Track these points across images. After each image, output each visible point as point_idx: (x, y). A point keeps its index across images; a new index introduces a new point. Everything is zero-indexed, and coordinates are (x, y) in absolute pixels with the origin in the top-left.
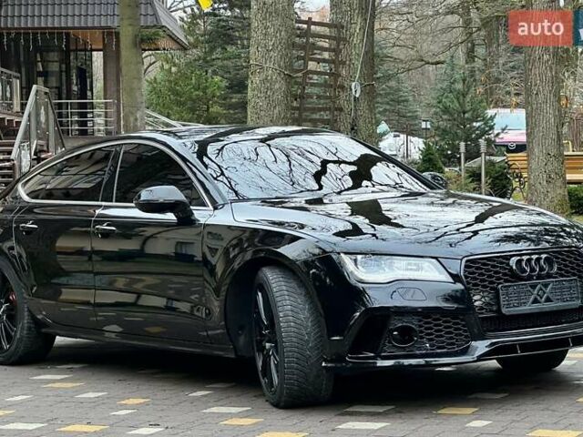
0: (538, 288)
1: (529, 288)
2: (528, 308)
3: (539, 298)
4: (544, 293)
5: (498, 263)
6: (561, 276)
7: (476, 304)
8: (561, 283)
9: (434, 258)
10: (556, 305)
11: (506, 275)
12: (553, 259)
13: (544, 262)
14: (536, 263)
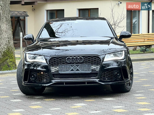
1: (71, 66)
2: (69, 72)
4: (76, 68)
5: (62, 58)
6: (86, 63)
7: (52, 70)
8: (84, 65)
9: (44, 56)
10: (80, 72)
11: (64, 62)
12: (83, 58)
13: (78, 59)
14: (75, 59)
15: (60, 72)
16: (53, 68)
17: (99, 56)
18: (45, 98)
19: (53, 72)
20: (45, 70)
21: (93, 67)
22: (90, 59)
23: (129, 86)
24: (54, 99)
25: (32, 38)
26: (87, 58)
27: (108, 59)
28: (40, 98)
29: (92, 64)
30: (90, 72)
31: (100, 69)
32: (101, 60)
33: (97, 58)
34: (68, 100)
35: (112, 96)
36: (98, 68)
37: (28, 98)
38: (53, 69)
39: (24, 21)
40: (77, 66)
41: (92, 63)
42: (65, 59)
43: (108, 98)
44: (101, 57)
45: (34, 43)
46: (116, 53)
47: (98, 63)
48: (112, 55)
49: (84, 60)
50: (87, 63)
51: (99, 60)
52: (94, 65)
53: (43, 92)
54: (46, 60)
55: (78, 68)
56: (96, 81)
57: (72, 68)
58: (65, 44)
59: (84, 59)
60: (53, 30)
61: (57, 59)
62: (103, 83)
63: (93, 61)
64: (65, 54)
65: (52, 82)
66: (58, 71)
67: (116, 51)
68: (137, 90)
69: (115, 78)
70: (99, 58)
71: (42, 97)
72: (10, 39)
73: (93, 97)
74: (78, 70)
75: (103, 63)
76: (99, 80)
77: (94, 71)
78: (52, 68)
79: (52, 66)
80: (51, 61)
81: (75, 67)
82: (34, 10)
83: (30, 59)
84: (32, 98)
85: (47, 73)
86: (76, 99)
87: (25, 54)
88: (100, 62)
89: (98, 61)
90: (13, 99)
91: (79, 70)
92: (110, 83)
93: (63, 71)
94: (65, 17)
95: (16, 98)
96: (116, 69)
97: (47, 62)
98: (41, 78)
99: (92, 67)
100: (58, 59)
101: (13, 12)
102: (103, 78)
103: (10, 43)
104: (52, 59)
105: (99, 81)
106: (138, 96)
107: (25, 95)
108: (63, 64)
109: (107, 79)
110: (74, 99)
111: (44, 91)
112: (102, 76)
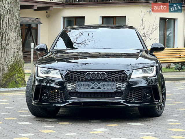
0: (95, 83)
1: (91, 83)
2: (89, 90)
3: (94, 87)
4: (98, 86)
5: (81, 74)
6: (109, 80)
7: (68, 87)
8: (107, 83)
9: (59, 70)
10: (102, 90)
11: (83, 78)
12: (105, 73)
13: (100, 75)
14: (96, 75)
15: (78, 90)
16: (70, 85)
17: (125, 71)
18: (58, 121)
19: (70, 90)
20: (60, 87)
21: (118, 85)
22: (114, 75)
23: (160, 109)
24: (69, 122)
25: (45, 49)
26: (111, 73)
27: (136, 75)
28: (53, 121)
29: (116, 82)
30: (114, 90)
31: (126, 87)
32: (127, 77)
33: (123, 74)
34: (86, 125)
35: (140, 120)
36: (124, 87)
37: (39, 120)
38: (70, 87)
39: (36, 30)
40: (99, 84)
41: (117, 80)
42: (85, 74)
43: (134, 122)
44: (128, 73)
45: (47, 54)
46: (146, 69)
47: (124, 80)
48: (141, 71)
49: (107, 77)
50: (111, 80)
51: (125, 76)
52: (119, 83)
53: (57, 115)
54: (61, 75)
55: (99, 85)
56: (120, 101)
57: (93, 85)
58: (84, 57)
59: (107, 74)
60: (71, 40)
61: (74, 74)
62: (129, 105)
63: (117, 78)
64: (84, 68)
65: (68, 102)
66: (76, 89)
67: (145, 67)
68: (170, 115)
69: (144, 98)
70: (125, 74)
71: (56, 120)
72: (19, 50)
73: (117, 121)
74: (99, 88)
75: (130, 80)
76: (124, 100)
77: (118, 90)
78: (68, 85)
79: (68, 82)
80: (68, 76)
81: (96, 84)
82: (48, 16)
83: (42, 73)
84: (44, 121)
85: (62, 91)
86: (97, 123)
87: (36, 68)
88: (126, 79)
89: (124, 78)
90: (21, 122)
91: (101, 89)
92: (138, 105)
93: (82, 88)
94: (85, 24)
95: (24, 120)
96: (146, 88)
97: (62, 78)
98: (54, 97)
99: (116, 84)
100: (76, 74)
101: (23, 19)
103: (19, 54)
104: (69, 74)
105: (124, 102)
106: (171, 121)
107: (35, 117)
108: (81, 80)
109: (134, 100)
110: (94, 123)
111: (58, 113)
112: (128, 96)
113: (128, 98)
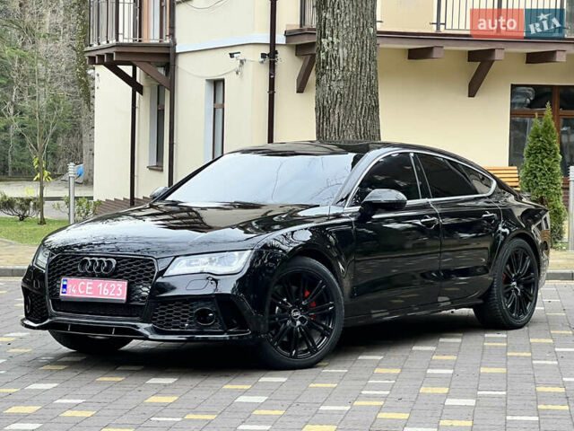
13: (104, 264)
14: (96, 264)
17: (156, 259)
22: (131, 266)
32: (154, 273)
33: (149, 265)
49: (117, 269)
51: (150, 270)
56: (135, 326)
70: (152, 265)
75: (161, 280)
76: (147, 325)
80: (53, 265)
88: (152, 278)
102: (159, 322)
112: (156, 315)
113: (155, 319)
